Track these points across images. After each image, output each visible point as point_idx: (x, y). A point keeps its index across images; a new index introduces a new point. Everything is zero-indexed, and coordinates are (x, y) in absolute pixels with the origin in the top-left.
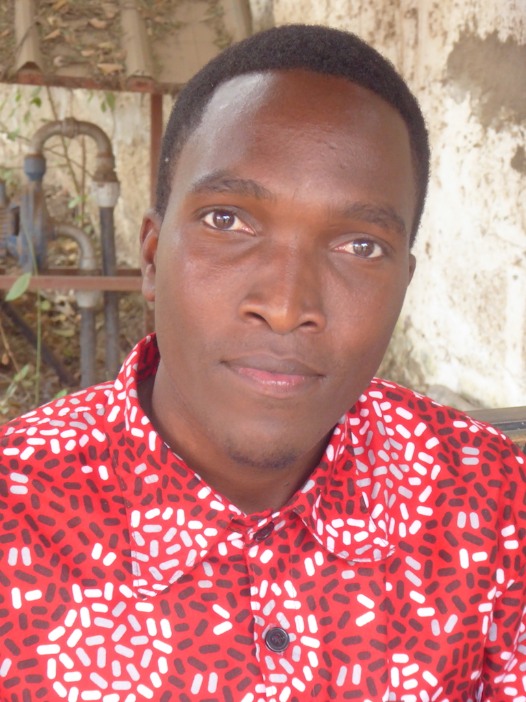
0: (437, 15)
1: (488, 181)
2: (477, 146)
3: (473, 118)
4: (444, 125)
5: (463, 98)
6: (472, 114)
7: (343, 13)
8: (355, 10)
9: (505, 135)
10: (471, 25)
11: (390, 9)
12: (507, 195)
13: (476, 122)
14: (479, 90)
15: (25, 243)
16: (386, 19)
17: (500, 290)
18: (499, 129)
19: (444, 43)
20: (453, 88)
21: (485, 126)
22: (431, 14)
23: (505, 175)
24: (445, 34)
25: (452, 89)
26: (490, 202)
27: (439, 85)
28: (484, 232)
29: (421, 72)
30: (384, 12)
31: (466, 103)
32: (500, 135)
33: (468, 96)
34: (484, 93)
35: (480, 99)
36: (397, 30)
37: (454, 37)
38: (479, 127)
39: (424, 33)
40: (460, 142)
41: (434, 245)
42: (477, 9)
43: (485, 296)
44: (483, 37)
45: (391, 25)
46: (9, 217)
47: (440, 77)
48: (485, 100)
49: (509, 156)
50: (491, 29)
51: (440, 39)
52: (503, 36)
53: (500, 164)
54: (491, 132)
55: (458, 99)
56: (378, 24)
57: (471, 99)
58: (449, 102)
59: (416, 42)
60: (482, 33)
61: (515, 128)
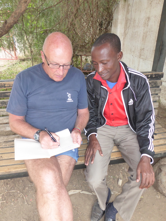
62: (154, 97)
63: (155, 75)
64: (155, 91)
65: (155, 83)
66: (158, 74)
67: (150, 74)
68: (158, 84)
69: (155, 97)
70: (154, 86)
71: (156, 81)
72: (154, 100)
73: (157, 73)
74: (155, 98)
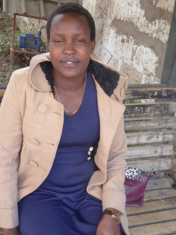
0: (110, 14)
1: (117, 44)
2: (115, 37)
4: (110, 33)
5: (114, 29)
6: (115, 32)
7: (94, 12)
8: (97, 12)
9: (121, 36)
10: (116, 17)
11: (102, 12)
12: (120, 46)
15: (37, 46)
16: (102, 14)
17: (117, 62)
18: (119, 35)
19: (111, 20)
20: (112, 27)
21: (117, 34)
22: (109, 14)
23: (120, 43)
24: (111, 18)
26: (117, 47)
27: (110, 27)
28: (115, 52)
29: (107, 24)
30: (101, 13)
31: (114, 30)
34: (117, 29)
36: (103, 16)
37: (113, 19)
38: (116, 34)
39: (108, 17)
40: (112, 37)
41: (106, 54)
42: (117, 14)
43: (114, 63)
44: (118, 19)
45: (102, 15)
46: (35, 42)
47: (110, 25)
48: (117, 30)
49: (121, 40)
50: (120, 18)
51: (110, 19)
52: (122, 19)
53: (119, 41)
54: (118, 36)
56: (100, 15)
58: (111, 30)
59: (106, 19)
60: (118, 18)
61: (122, 35)
62: (164, 134)
63: (167, 91)
64: (166, 123)
65: (166, 107)
66: (171, 90)
67: (156, 89)
68: (172, 109)
69: (168, 134)
70: (165, 112)
71: (168, 103)
72: (165, 140)
73: (169, 89)
74: (166, 136)
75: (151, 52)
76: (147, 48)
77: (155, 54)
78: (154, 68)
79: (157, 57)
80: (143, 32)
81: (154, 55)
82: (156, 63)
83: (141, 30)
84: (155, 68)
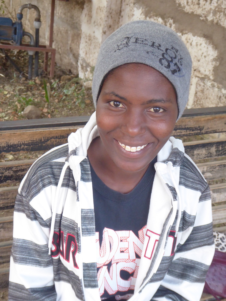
3: (142, 14)
4: (133, 15)
6: (142, 13)
9: (152, 19)
13: (143, 15)
14: (145, 7)
15: (18, 37)
21: (146, 16)
25: (137, 6)
27: (133, 4)
31: (140, 10)
32: (150, 19)
33: (141, 8)
35: (145, 9)
38: (144, 17)
46: (13, 30)
48: (147, 9)
54: (148, 18)
55: (138, 9)
57: (142, 9)
58: (135, 9)
75: (206, 43)
76: (199, 38)
77: (213, 47)
78: (211, 67)
79: (216, 52)
80: (190, 13)
81: (210, 48)
82: (215, 60)
83: (188, 9)
84: (213, 67)
